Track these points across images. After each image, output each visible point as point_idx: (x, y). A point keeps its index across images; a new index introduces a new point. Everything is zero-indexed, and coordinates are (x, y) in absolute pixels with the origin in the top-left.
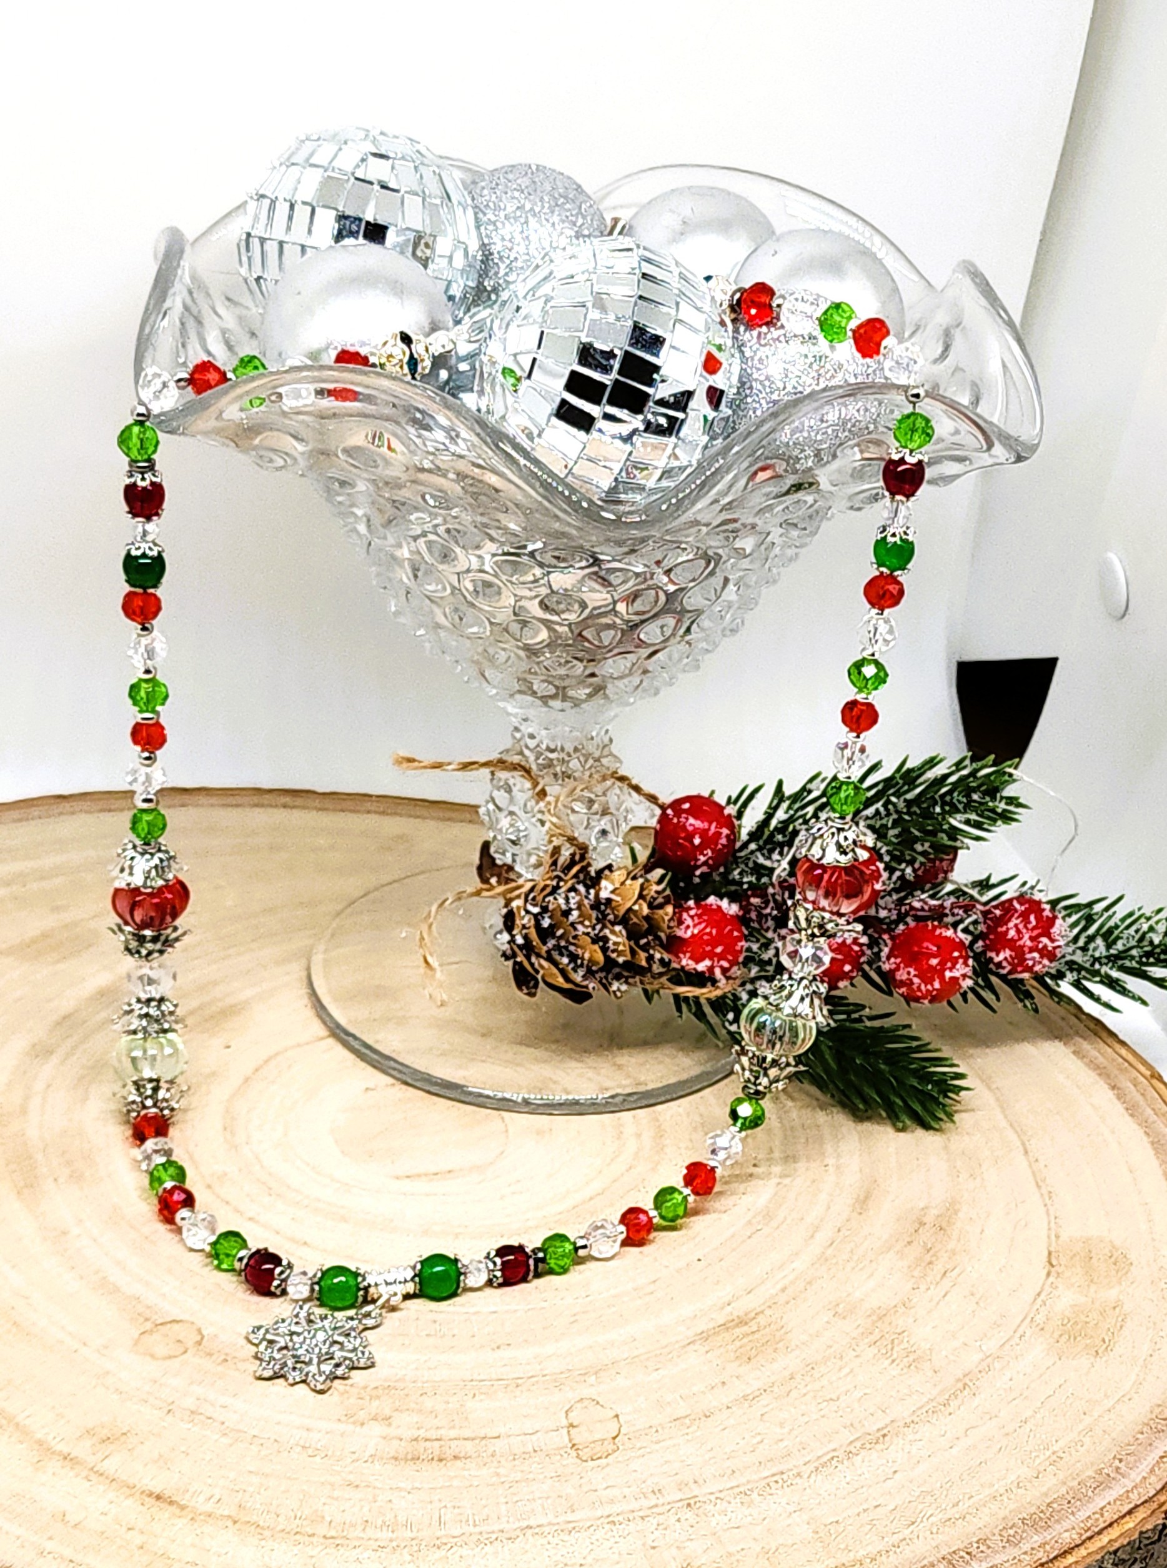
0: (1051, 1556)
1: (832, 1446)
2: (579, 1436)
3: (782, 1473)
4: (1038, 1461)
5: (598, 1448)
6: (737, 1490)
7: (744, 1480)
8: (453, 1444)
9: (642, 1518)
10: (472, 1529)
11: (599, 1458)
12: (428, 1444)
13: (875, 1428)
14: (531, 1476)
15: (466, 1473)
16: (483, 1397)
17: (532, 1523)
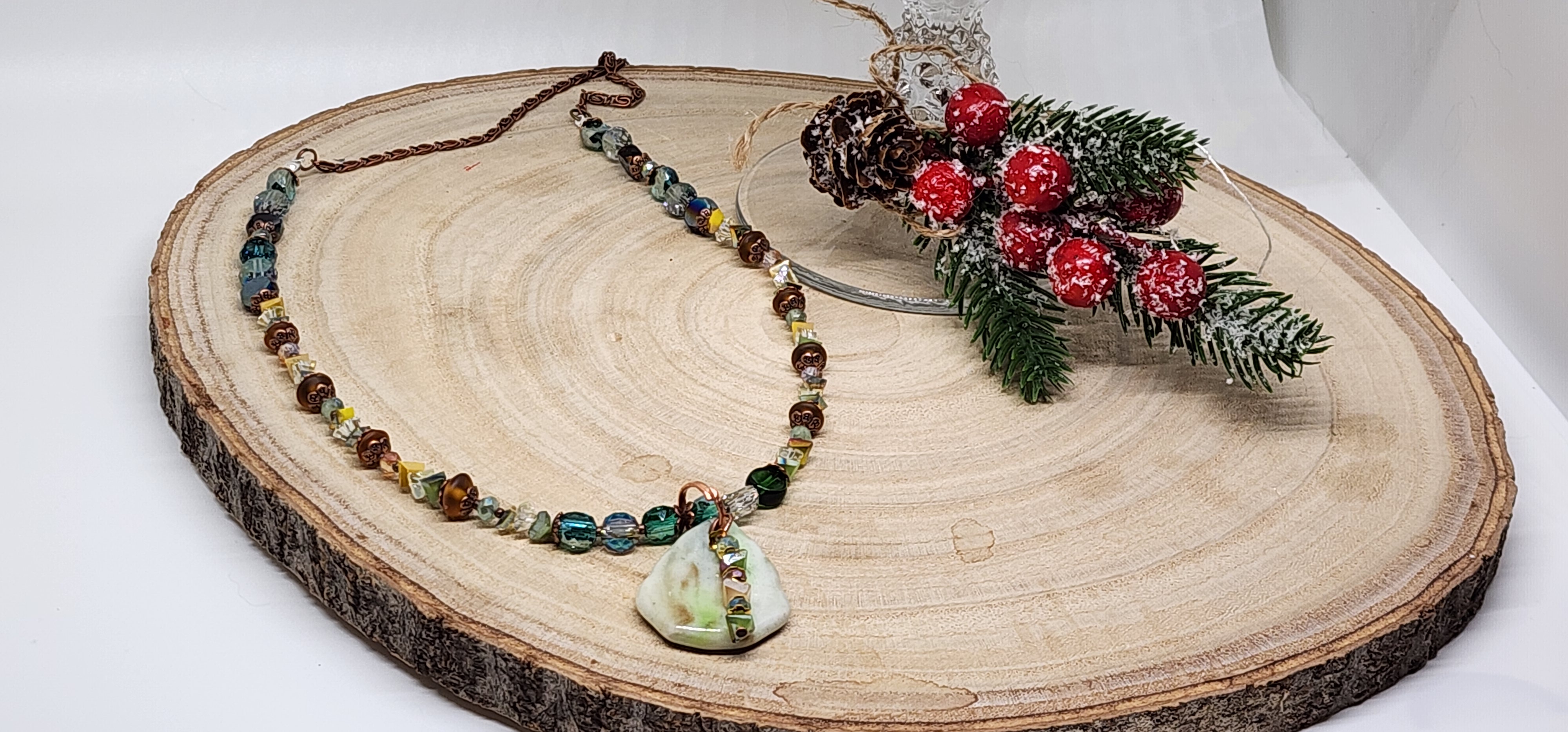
0: (1331, 640)
1: (1158, 558)
2: (964, 545)
3: (1121, 576)
4: (1321, 573)
5: (977, 555)
6: (1085, 587)
7: (1091, 580)
8: (866, 548)
9: (1012, 603)
10: (883, 607)
11: (979, 561)
12: (846, 546)
13: (1193, 547)
15: (876, 568)
16: (886, 516)
17: (928, 603)
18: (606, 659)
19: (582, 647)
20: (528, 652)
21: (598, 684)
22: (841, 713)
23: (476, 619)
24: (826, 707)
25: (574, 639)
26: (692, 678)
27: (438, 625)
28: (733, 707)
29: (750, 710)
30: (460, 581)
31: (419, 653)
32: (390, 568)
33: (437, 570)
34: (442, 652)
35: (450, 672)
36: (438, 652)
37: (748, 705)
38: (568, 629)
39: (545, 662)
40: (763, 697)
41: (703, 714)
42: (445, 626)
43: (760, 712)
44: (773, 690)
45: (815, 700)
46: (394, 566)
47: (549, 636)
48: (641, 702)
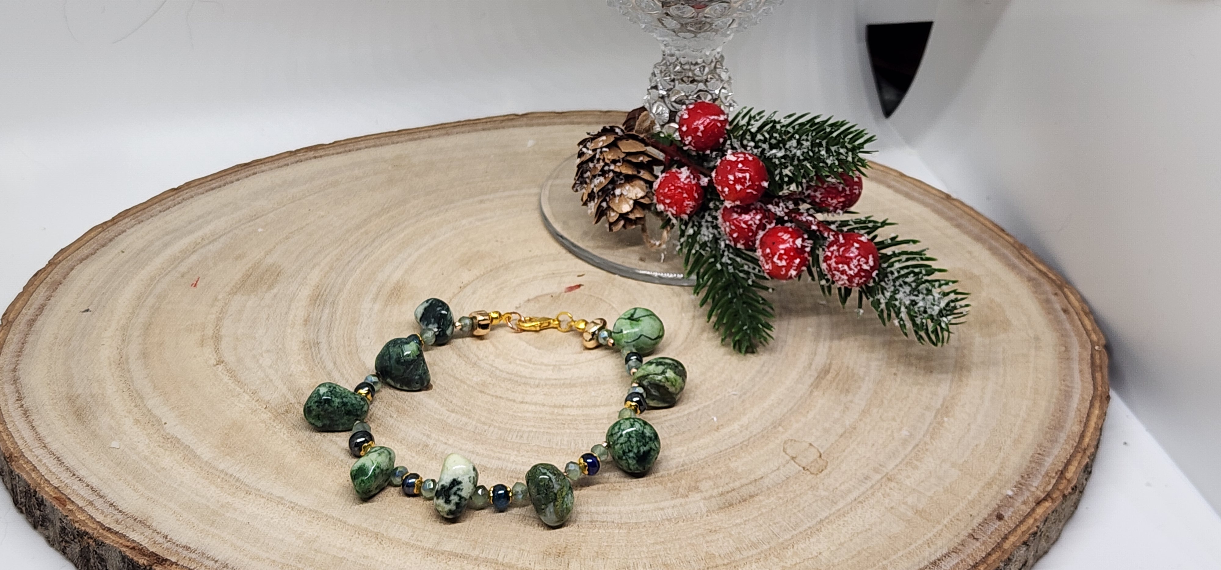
1: (928, 422)
2: (802, 462)
4: (1028, 395)
5: (817, 466)
7: (903, 456)
8: (744, 490)
10: (796, 532)
11: (822, 470)
12: (730, 494)
14: (798, 493)
15: (764, 503)
16: (734, 459)
17: (821, 517)
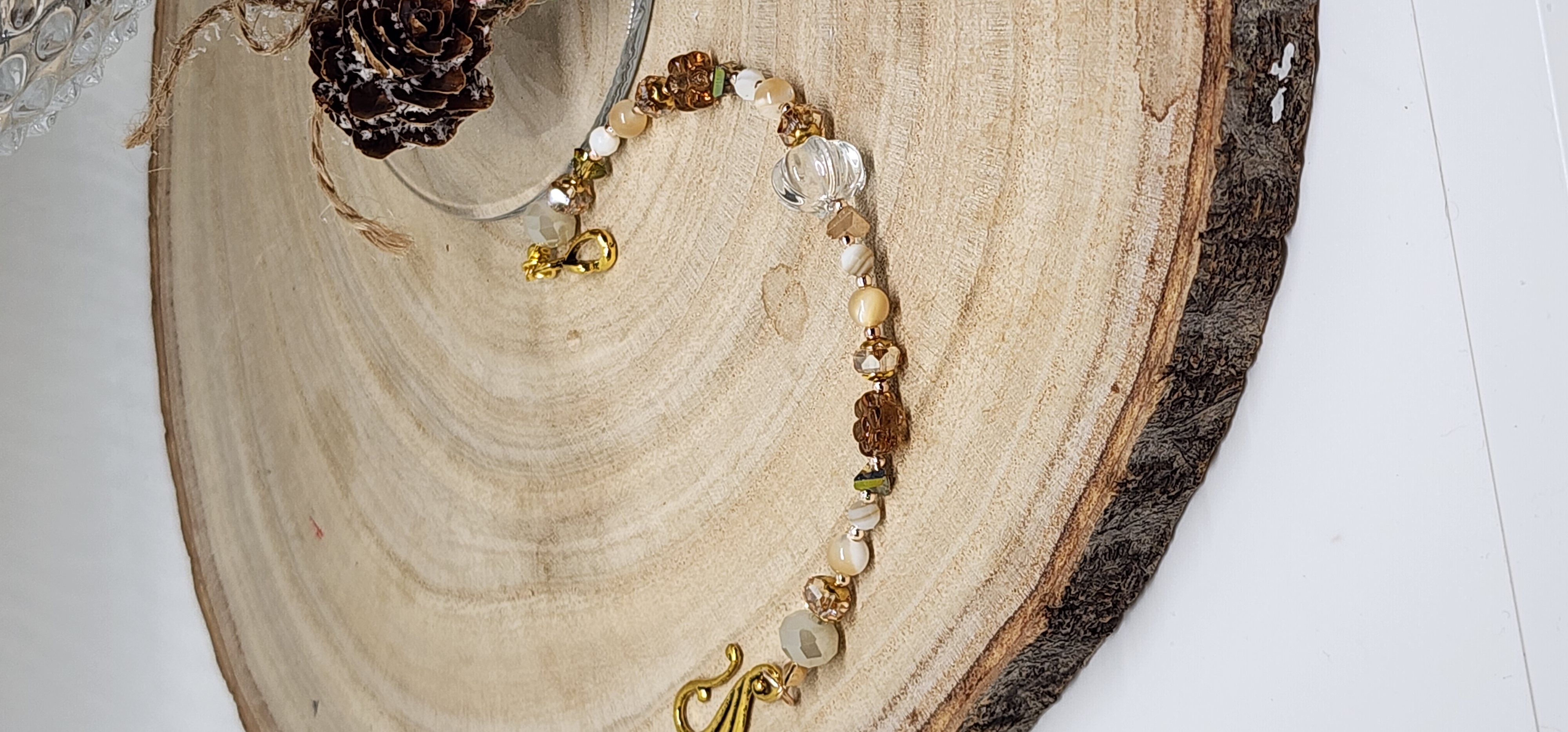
18: (1110, 370)
19: (1090, 405)
20: (1101, 485)
21: (1154, 384)
22: (1193, 19)
23: (1048, 559)
24: (1184, 41)
25: (1075, 415)
26: (1138, 243)
27: (1056, 613)
28: (1188, 181)
29: (1191, 157)
30: (984, 579)
31: (1089, 634)
32: (964, 681)
33: (966, 612)
34: (1090, 604)
35: (1119, 590)
36: (1091, 608)
37: (1183, 159)
38: (1059, 425)
39: (1118, 461)
40: (1169, 137)
41: (1202, 227)
42: (1059, 604)
43: (1195, 142)
44: (1156, 122)
45: (1171, 58)
46: (961, 672)
47: (1073, 452)
48: (1182, 320)
